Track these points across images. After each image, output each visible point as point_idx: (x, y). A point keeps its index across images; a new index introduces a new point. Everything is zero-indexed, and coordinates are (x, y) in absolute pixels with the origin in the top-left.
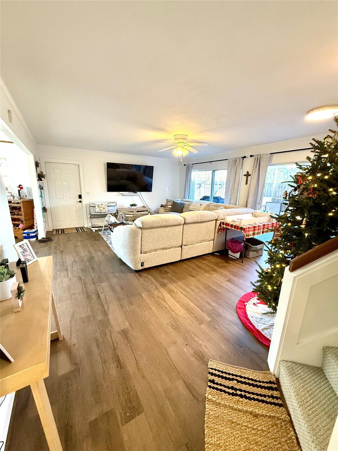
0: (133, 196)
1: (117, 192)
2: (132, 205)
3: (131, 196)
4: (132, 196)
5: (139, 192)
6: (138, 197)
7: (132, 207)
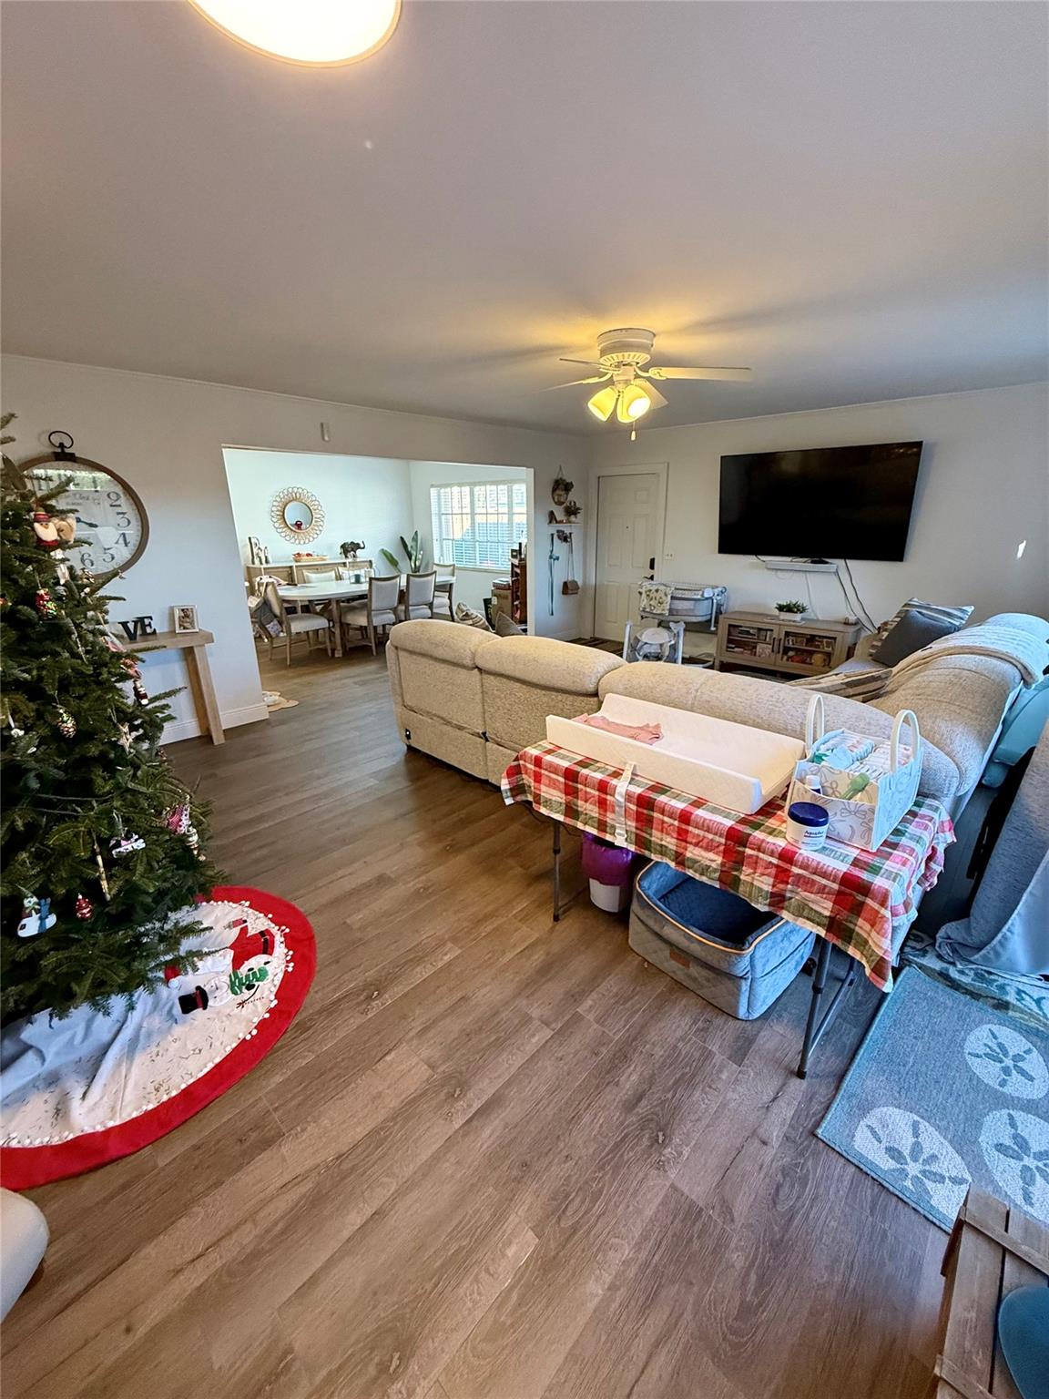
0: (812, 575)
1: (754, 557)
2: (788, 608)
3: (802, 574)
4: (808, 574)
5: (841, 562)
6: (835, 578)
7: (786, 616)
